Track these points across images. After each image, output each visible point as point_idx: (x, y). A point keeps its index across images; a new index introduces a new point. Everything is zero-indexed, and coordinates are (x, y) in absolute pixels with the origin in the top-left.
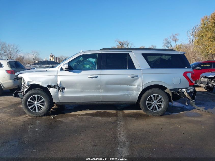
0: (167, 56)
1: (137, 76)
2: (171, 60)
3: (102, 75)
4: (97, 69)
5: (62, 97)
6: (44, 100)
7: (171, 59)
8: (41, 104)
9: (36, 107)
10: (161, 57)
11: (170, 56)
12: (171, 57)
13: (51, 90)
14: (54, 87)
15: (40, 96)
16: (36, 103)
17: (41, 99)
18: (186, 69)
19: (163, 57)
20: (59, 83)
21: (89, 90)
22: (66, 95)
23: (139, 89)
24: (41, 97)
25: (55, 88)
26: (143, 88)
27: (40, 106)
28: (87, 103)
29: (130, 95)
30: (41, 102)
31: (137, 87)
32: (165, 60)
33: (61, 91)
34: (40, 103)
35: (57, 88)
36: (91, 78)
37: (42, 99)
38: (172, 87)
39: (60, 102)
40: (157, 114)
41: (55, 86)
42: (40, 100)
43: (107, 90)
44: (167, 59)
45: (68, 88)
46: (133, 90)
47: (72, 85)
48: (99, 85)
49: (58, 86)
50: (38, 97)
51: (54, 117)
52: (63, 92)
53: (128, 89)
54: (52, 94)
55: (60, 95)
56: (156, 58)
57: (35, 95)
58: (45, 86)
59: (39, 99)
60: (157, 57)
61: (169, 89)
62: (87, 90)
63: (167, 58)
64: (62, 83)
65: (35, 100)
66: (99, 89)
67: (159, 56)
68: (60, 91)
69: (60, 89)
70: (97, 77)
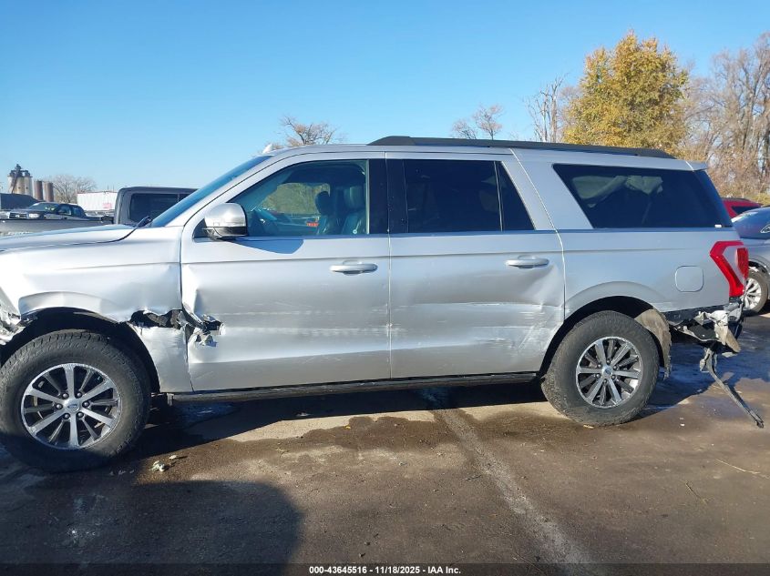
0: (647, 180)
1: (544, 264)
2: (662, 193)
3: (395, 260)
4: (370, 232)
5: (207, 368)
6: (113, 385)
7: (660, 189)
8: (94, 409)
9: (67, 425)
10: (625, 181)
11: (658, 180)
12: (663, 184)
13: (147, 335)
14: (168, 321)
15: (90, 368)
16: (66, 403)
17: (96, 380)
18: (718, 230)
19: (633, 181)
20: (189, 301)
21: (336, 331)
22: (227, 357)
23: (552, 317)
24: (96, 375)
25: (169, 325)
26: (568, 311)
27: (88, 418)
28: (325, 387)
29: (514, 344)
30: (93, 399)
31: (543, 309)
32: (640, 193)
33: (204, 338)
34: (92, 404)
35: (179, 327)
36: (346, 272)
37: (102, 380)
38: (674, 306)
39: (194, 393)
40: (617, 418)
41: (170, 314)
42: (87, 390)
43: (416, 327)
44: (648, 191)
45: (234, 321)
46: (526, 322)
47: (255, 308)
48: (384, 304)
49: (188, 317)
50: (79, 372)
51: (166, 468)
52: (210, 342)
53: (504, 320)
54: (155, 354)
55: (198, 357)
56: (609, 184)
57: (62, 366)
58: (121, 316)
59: (85, 381)
60: (612, 183)
61: (660, 314)
62: (326, 332)
63: (646, 185)
64: (205, 299)
65: (64, 386)
66: (381, 322)
67: (619, 179)
68: (199, 339)
69: (197, 330)
70: (372, 269)
